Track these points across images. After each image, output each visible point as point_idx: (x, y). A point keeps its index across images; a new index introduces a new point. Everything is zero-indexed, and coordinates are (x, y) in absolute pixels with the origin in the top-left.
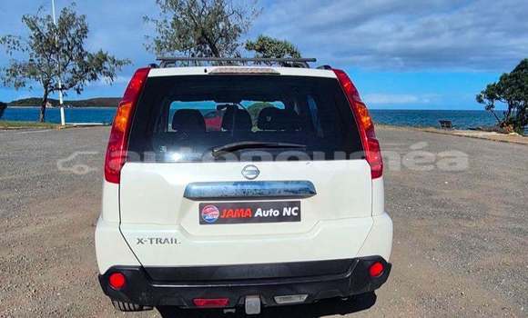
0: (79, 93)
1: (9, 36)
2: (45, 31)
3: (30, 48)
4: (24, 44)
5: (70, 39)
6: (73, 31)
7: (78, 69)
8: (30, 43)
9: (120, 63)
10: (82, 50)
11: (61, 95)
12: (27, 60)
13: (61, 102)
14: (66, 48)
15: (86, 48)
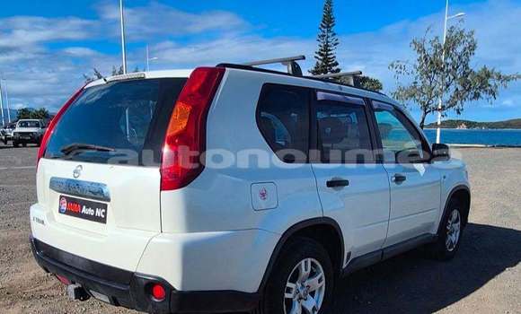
0: (459, 113)
1: (398, 61)
2: (431, 52)
3: (415, 70)
4: (410, 68)
5: (456, 58)
6: (459, 49)
7: (460, 88)
8: (415, 66)
9: (507, 79)
10: (467, 68)
11: (440, 116)
12: (411, 83)
13: (439, 123)
14: (450, 67)
15: (471, 65)
